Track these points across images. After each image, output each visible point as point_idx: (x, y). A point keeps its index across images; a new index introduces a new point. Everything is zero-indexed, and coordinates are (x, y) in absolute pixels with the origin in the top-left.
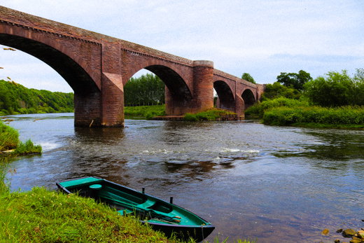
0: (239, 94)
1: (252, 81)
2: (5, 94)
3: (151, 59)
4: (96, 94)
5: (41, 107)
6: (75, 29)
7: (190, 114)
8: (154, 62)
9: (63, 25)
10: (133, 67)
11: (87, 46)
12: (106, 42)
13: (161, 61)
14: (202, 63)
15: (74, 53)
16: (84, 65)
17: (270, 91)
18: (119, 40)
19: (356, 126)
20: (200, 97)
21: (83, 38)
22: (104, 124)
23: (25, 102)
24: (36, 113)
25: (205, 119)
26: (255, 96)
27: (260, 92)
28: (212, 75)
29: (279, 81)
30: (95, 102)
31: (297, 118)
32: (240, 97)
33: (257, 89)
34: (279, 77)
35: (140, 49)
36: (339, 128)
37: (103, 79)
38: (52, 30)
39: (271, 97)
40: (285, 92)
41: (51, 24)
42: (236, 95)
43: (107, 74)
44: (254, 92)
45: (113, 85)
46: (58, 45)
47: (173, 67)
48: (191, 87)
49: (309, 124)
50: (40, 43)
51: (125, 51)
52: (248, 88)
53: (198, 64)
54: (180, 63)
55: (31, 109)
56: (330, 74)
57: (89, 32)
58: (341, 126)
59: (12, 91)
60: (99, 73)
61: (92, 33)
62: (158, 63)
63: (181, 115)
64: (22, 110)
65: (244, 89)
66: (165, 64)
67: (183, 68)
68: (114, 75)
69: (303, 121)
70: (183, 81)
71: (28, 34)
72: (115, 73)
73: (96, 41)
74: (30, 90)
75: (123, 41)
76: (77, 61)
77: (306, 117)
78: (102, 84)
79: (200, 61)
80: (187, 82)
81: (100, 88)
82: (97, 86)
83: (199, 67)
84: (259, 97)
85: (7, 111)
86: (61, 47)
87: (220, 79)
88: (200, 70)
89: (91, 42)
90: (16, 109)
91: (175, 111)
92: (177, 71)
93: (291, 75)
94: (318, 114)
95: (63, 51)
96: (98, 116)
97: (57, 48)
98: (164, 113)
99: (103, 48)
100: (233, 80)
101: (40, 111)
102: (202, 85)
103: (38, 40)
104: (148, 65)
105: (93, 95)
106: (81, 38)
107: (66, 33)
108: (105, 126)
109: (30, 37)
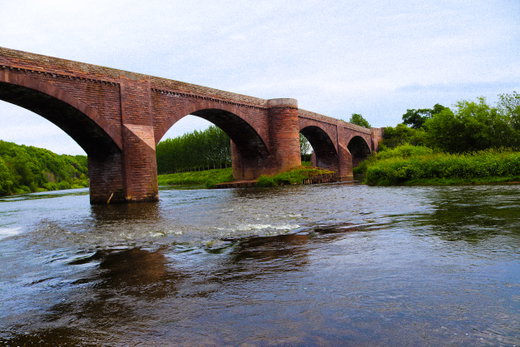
0: (343, 145)
1: (365, 124)
2: (23, 163)
3: (199, 100)
4: (116, 155)
5: (77, 180)
6: (77, 64)
7: (266, 177)
8: (203, 105)
9: (57, 60)
10: (171, 113)
11: (97, 88)
12: (126, 82)
13: (215, 103)
14: (280, 103)
15: (78, 100)
16: (94, 115)
17: (390, 137)
18: (147, 77)
19: (499, 179)
20: (280, 151)
21: (91, 77)
22: (129, 198)
23: (55, 173)
24: (70, 188)
25: (287, 183)
26: (370, 146)
27: (377, 139)
28: (297, 119)
29: (406, 122)
30: (116, 168)
31: (413, 172)
32: (345, 148)
33: (372, 135)
34: (405, 116)
35: (181, 88)
36: (474, 184)
37: (125, 133)
38: (42, 69)
39: (392, 146)
40: (412, 137)
41: (38, 60)
42: (339, 146)
43: (130, 127)
44: (367, 140)
45: (139, 141)
46: (51, 89)
47: (234, 110)
48: (265, 137)
49: (430, 181)
50: (23, 87)
51: (158, 91)
52: (358, 134)
53: (275, 103)
54: (247, 104)
55: (62, 183)
56: (460, 105)
57: (100, 68)
58: (476, 180)
59: (35, 159)
60: (118, 125)
61: (104, 68)
62: (210, 106)
63: (255, 178)
64: (49, 185)
65: (352, 136)
66: (223, 107)
67: (251, 111)
68: (141, 127)
69: (422, 177)
70: (254, 130)
71: (4, 77)
72: (143, 124)
73: (112, 81)
74: (61, 156)
75: (153, 77)
76: (82, 109)
77: (426, 170)
78: (123, 140)
79: (278, 100)
80: (259, 131)
81: (120, 146)
82: (115, 144)
83: (276, 107)
84: (376, 147)
85: (27, 187)
86: (57, 90)
87: (311, 123)
88: (278, 113)
89: (103, 83)
90: (42, 184)
91: (246, 174)
92: (241, 115)
93: (422, 111)
94: (442, 165)
95: (60, 97)
96: (120, 186)
97: (50, 94)
98: (231, 178)
99: (122, 89)
100: (333, 124)
101: (75, 185)
102: (282, 134)
103: (20, 83)
104: (195, 110)
105: (112, 158)
106: (88, 77)
107: (62, 71)
108: (131, 201)
109: (7, 80)
